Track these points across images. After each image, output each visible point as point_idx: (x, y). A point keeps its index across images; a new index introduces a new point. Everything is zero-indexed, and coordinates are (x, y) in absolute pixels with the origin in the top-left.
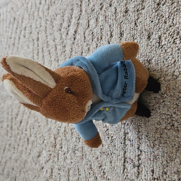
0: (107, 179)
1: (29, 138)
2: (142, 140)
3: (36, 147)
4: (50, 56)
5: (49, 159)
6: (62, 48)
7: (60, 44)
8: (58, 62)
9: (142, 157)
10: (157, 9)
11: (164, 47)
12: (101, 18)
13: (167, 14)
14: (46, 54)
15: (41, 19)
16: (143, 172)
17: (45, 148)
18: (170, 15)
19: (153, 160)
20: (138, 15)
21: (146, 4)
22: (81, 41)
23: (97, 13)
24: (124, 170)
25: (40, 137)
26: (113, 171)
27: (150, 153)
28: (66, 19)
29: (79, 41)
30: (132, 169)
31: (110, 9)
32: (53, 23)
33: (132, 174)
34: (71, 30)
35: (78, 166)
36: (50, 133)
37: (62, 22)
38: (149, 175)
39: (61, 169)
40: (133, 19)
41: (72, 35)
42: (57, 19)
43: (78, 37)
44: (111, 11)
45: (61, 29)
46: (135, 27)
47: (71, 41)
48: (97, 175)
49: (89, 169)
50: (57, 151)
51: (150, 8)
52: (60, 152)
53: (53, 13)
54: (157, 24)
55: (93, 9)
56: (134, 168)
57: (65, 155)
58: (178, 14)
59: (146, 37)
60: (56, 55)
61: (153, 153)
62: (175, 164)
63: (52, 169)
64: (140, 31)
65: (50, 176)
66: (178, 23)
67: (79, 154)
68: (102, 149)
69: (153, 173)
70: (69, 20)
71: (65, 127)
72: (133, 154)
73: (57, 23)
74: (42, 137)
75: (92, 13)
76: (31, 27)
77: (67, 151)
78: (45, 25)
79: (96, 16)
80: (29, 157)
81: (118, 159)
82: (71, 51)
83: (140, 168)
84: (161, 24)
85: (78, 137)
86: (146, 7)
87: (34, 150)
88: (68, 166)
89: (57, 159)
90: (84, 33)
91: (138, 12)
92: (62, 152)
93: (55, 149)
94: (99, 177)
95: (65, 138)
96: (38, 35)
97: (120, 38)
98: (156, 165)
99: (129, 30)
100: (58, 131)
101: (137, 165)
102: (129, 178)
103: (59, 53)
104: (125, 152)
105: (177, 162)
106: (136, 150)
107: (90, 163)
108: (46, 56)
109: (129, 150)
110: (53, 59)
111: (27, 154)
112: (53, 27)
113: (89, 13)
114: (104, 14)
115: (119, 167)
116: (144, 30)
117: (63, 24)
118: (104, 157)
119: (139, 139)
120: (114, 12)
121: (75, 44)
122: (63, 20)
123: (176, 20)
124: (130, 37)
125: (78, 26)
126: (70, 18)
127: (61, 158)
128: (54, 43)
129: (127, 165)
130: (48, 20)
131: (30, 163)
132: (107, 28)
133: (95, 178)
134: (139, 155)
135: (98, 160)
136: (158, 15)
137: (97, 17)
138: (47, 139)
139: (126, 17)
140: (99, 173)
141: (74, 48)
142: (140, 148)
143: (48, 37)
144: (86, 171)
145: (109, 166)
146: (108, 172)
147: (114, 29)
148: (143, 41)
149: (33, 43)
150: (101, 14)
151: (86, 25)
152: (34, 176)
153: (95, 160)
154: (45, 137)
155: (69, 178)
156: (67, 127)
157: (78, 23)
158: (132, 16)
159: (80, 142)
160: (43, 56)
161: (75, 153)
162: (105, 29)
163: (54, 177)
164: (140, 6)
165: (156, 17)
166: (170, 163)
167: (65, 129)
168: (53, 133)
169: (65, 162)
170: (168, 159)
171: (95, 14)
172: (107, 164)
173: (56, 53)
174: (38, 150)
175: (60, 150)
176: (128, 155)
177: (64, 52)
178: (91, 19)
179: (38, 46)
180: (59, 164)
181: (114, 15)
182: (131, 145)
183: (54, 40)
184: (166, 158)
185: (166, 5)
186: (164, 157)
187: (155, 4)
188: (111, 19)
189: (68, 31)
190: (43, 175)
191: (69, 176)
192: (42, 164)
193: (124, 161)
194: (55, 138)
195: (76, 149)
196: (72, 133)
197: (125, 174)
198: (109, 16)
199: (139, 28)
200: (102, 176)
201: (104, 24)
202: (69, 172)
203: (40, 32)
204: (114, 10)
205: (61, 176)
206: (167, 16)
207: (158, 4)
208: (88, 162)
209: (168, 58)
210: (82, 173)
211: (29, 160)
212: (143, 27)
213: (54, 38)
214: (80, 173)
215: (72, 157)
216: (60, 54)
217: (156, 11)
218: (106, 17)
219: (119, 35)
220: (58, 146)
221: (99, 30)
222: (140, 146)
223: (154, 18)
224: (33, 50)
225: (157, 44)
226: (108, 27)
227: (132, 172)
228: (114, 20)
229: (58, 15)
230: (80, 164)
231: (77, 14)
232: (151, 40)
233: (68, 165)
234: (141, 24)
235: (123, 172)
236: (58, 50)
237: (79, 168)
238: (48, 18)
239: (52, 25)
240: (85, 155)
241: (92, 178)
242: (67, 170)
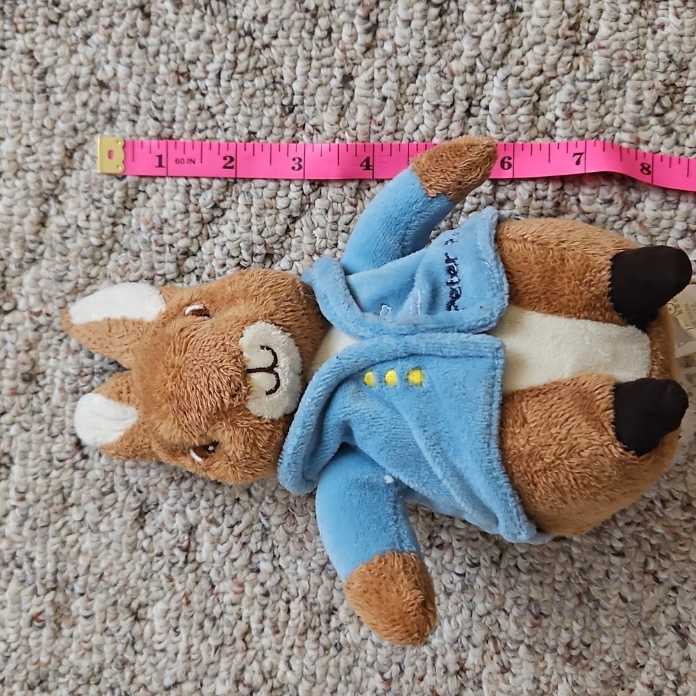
11: (204, 568)
46: (78, 457)
124: (47, 492)
148: (110, 523)
209: (222, 614)
225: (177, 552)
232: (149, 530)
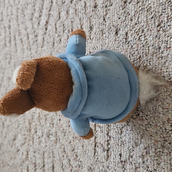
0: (80, 161)
1: (5, 123)
2: (111, 127)
3: (12, 130)
4: (23, 44)
5: (25, 143)
6: (34, 37)
7: (32, 34)
8: (31, 51)
9: (111, 142)
10: (124, 7)
12: (71, 11)
13: (133, 12)
14: (18, 42)
15: (12, 7)
16: (112, 156)
17: (20, 132)
18: (136, 14)
19: (121, 145)
20: (106, 11)
21: (114, 1)
22: (53, 32)
23: (68, 6)
24: (95, 154)
25: (15, 122)
26: (85, 154)
27: (118, 139)
28: (37, 9)
29: (51, 32)
30: (102, 152)
31: (79, 3)
32: (24, 12)
33: (102, 157)
34: (43, 20)
35: (52, 149)
36: (25, 118)
37: (34, 12)
38: (117, 158)
39: (36, 152)
40: (102, 14)
41: (44, 25)
42: (28, 9)
43: (49, 28)
44: (81, 5)
45: (33, 19)
47: (43, 31)
48: (70, 158)
49: (63, 152)
50: (32, 135)
51: (117, 5)
52: (35, 136)
53: (24, 3)
54: (124, 21)
55: (63, 2)
56: (104, 152)
57: (40, 139)
58: (143, 13)
59: (114, 33)
60: (28, 44)
61: (121, 139)
62: (140, 148)
63: (28, 152)
64: (108, 27)
65: (26, 158)
66: (142, 22)
67: (53, 138)
68: (74, 134)
69: (121, 156)
70: (40, 11)
71: (39, 113)
72: (102, 140)
73: (28, 12)
74: (17, 122)
75: (63, 5)
76: (2, 15)
77: (41, 135)
78: (17, 13)
79: (66, 8)
80: (5, 140)
81: (89, 143)
82: (43, 40)
83: (109, 152)
84: (128, 21)
85: (51, 122)
86: (114, 4)
87: (9, 134)
88: (43, 150)
89: (32, 142)
90: (55, 25)
91: (106, 8)
92: (37, 136)
93: (31, 133)
94: (72, 159)
95: (39, 123)
96: (10, 23)
97: (90, 32)
98: (123, 149)
99: (99, 25)
100: (32, 117)
101: (107, 150)
102: (100, 161)
103: (31, 42)
104: (96, 137)
105: (142, 147)
106: (106, 136)
107: (64, 147)
108: (18, 45)
109: (99, 135)
110: (25, 47)
111: (3, 137)
112: (24, 16)
113: (60, 5)
114: (74, 7)
115: (90, 151)
116: (112, 26)
117: (35, 14)
118: (76, 142)
119: (108, 126)
120: (84, 6)
121: (47, 34)
122: (35, 10)
123: (141, 18)
125: (49, 17)
126: (41, 9)
127: (36, 142)
128: (26, 32)
129: (97, 149)
130: (19, 9)
131: (6, 146)
132: (77, 21)
133: (69, 160)
134: (108, 140)
135: (71, 144)
136: (124, 12)
137: (68, 10)
138: (22, 124)
139: (95, 12)
140: (72, 156)
141: (46, 38)
142: (109, 134)
143: (19, 26)
144: (60, 154)
145: (81, 150)
146: (80, 155)
147: (84, 22)
149: (5, 31)
150: (72, 7)
151: (57, 17)
152: (10, 158)
153: (68, 144)
154: (20, 122)
155: (44, 160)
156: (41, 113)
157: (49, 14)
158: (101, 11)
159: (53, 127)
160: (16, 44)
161: (50, 138)
162: (75, 22)
163: (29, 159)
164: (109, 3)
165: (123, 14)
166: (136, 148)
167: (39, 115)
168: (28, 118)
169: (40, 145)
170: (134, 144)
171: (66, 6)
172: (79, 148)
173: (29, 42)
174: (14, 134)
175: (35, 134)
176: (99, 140)
177: (36, 41)
178: (62, 11)
179: (10, 34)
180: (34, 147)
181: (84, 9)
182: (101, 131)
183: (26, 29)
184: (132, 143)
185: (132, 3)
186: (130, 142)
187: (122, 2)
188: (81, 13)
189: (39, 21)
190: (19, 157)
191: (44, 158)
192: (18, 147)
193: (94, 145)
194: (29, 123)
195: (50, 133)
196: (46, 119)
197: (96, 157)
198: (79, 10)
199: (108, 23)
200: (75, 158)
201: (75, 17)
202: (44, 154)
203: (11, 20)
204: (84, 4)
205: (36, 158)
206: (133, 14)
207: (125, 2)
208: (62, 146)
210: (56, 156)
211: (5, 143)
212: (111, 23)
213: (26, 27)
214: (54, 156)
215: (47, 141)
216: (33, 43)
217: (123, 9)
218: (76, 10)
219: (89, 29)
220: (33, 131)
221: (70, 23)
222: (109, 133)
223: (121, 15)
224: (5, 37)
226: (79, 20)
227: (102, 155)
228: (84, 14)
229: (29, 5)
230: (54, 148)
231: (48, 5)
233: (43, 148)
234: (109, 19)
235: (94, 156)
236: (30, 39)
237: (54, 151)
238: (19, 6)
239: (24, 14)
240: (58, 139)
241: (65, 161)
242: (42, 153)
